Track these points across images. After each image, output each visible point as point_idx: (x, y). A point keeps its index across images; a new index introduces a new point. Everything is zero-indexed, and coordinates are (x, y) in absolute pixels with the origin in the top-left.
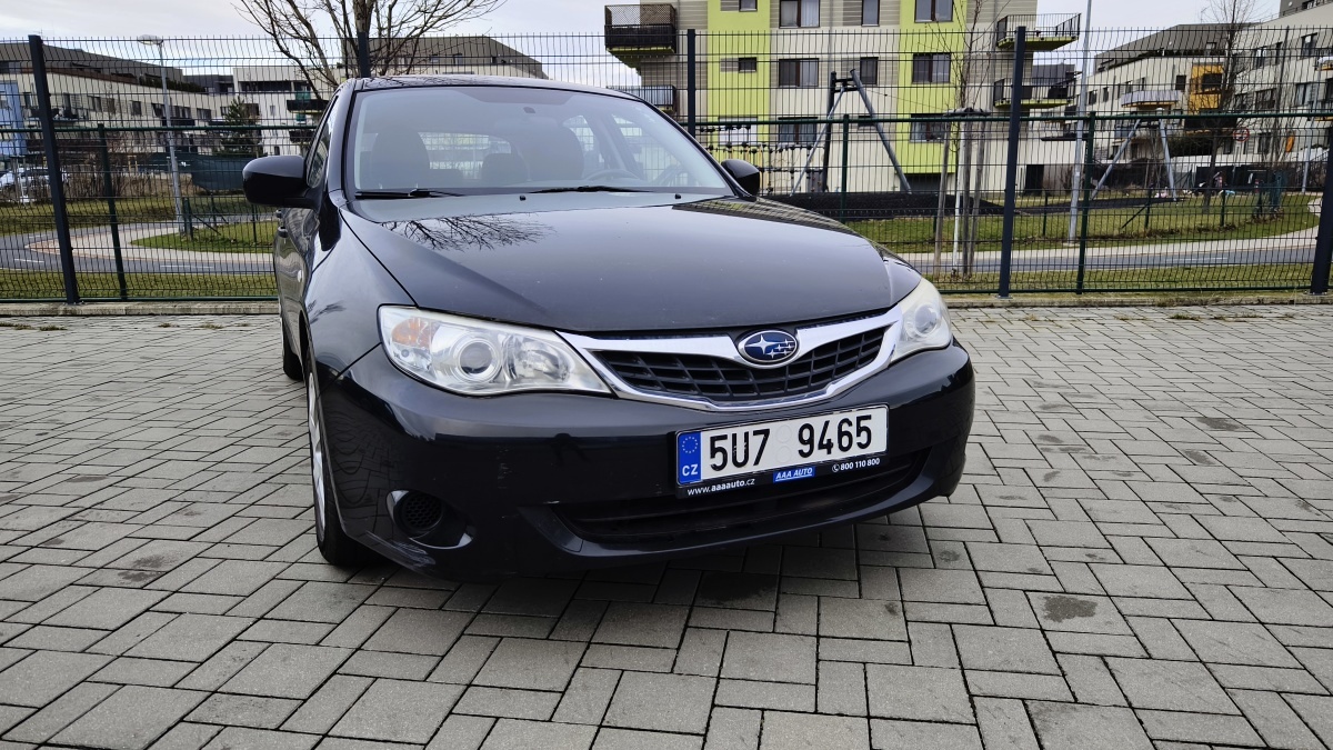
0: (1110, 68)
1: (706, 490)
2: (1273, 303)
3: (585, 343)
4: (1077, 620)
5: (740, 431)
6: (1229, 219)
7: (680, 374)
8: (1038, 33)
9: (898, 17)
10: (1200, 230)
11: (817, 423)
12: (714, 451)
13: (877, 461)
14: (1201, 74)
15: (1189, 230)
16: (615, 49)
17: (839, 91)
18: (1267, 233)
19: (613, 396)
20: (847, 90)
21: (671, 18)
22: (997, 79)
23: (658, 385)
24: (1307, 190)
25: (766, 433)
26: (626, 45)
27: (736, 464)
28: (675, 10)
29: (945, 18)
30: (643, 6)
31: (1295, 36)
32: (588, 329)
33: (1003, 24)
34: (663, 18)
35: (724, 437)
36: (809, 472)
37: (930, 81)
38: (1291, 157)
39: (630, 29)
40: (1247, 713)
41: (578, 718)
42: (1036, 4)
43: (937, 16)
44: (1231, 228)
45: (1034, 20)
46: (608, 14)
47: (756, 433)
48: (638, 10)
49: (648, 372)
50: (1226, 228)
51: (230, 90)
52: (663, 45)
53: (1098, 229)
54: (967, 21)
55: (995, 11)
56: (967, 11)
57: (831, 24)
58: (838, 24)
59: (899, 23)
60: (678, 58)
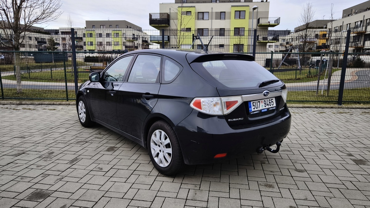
0: (298, 31)
8: (269, 22)
9: (230, 17)
14: (322, 34)
16: (152, 25)
21: (167, 17)
22: (258, 35)
26: (155, 24)
28: (169, 15)
29: (243, 18)
30: (160, 13)
31: (345, 24)
33: (259, 20)
34: (165, 17)
37: (239, 35)
39: (156, 20)
42: (268, 14)
43: (241, 17)
45: (268, 19)
46: (150, 15)
48: (159, 14)
51: (58, 33)
52: (165, 24)
54: (249, 19)
55: (257, 16)
56: (249, 16)
57: (212, 19)
58: (214, 19)
59: (230, 19)
60: (170, 28)
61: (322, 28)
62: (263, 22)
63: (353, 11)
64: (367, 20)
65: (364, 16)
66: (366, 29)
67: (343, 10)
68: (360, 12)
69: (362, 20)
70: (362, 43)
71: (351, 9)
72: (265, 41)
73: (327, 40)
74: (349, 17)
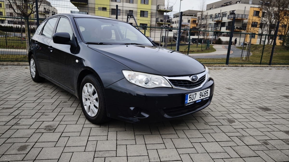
0: (176, 17)
1: (188, 105)
2: (221, 66)
3: (167, 78)
4: (234, 123)
5: (193, 94)
6: (202, 49)
7: (182, 83)
8: (165, 9)
9: (137, 2)
10: (198, 51)
11: (202, 92)
12: (190, 97)
13: (208, 98)
14: (192, 20)
15: (196, 51)
17: (129, 18)
18: (209, 52)
19: (172, 88)
20: (131, 18)
22: (157, 17)
23: (179, 86)
24: (212, 44)
25: (196, 94)
26: (75, 2)
27: (192, 100)
29: (147, 3)
31: (209, 14)
32: (167, 75)
33: (158, 6)
35: (191, 95)
36: (200, 101)
37: (144, 17)
38: (208, 37)
40: (267, 135)
41: (171, 148)
43: (145, 3)
44: (203, 51)
45: (164, 6)
47: (195, 94)
49: (177, 83)
50: (202, 51)
52: (84, 2)
53: (180, 50)
54: (151, 5)
55: (157, 3)
56: (151, 3)
57: (123, 2)
58: (124, 2)
59: (137, 3)
60: (88, 6)
61: (192, 16)
62: (161, 8)
63: (214, 6)
64: (222, 13)
65: (221, 10)
66: (222, 19)
67: (207, 5)
68: (218, 7)
69: (220, 12)
70: (219, 28)
71: (212, 4)
72: (162, 23)
73: (197, 24)
74: (210, 10)
